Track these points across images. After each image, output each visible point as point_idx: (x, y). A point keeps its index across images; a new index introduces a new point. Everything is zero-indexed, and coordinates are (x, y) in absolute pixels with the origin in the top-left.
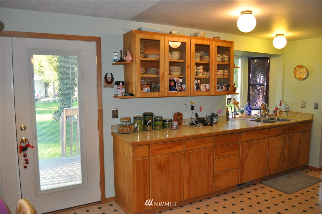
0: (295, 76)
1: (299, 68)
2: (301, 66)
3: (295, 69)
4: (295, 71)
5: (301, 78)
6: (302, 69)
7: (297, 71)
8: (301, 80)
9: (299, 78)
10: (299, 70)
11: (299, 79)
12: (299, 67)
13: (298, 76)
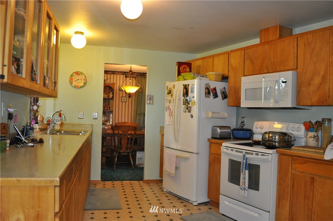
0: (71, 83)
1: (77, 75)
2: (79, 73)
3: (72, 75)
4: (71, 78)
5: (78, 86)
6: (80, 76)
7: (74, 78)
8: (79, 88)
9: (75, 85)
10: (76, 77)
11: (76, 87)
12: (77, 73)
13: (74, 83)
